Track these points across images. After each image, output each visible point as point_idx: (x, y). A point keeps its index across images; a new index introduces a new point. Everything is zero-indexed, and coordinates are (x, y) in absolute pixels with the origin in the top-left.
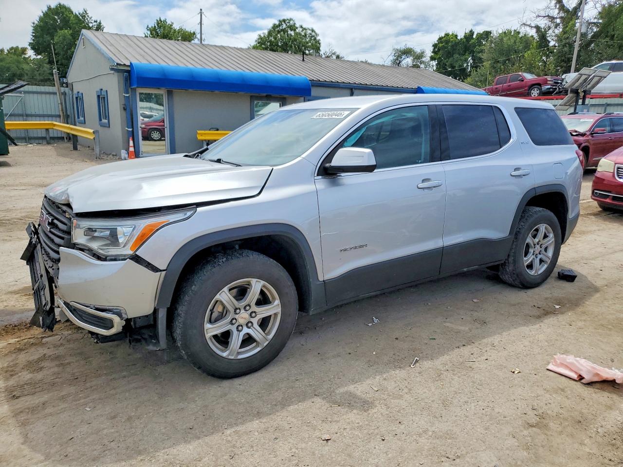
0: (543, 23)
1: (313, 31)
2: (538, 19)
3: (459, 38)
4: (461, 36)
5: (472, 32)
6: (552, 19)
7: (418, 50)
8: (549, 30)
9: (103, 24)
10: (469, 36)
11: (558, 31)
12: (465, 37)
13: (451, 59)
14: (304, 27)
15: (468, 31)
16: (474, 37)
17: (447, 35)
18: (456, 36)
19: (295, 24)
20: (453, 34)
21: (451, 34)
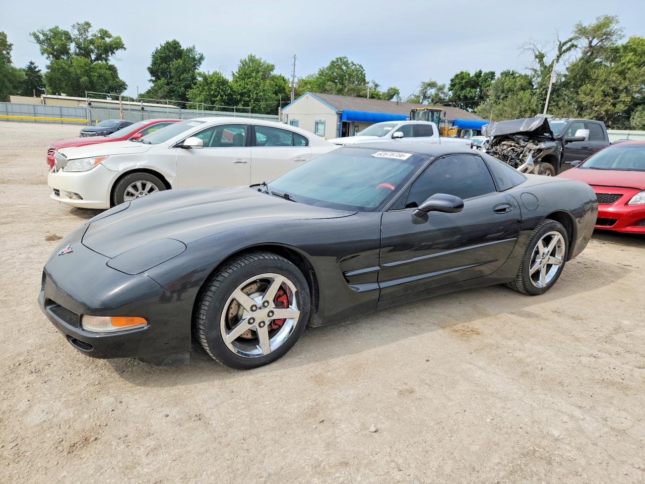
0: (529, 73)
1: (361, 66)
2: (527, 70)
3: (471, 76)
4: (472, 74)
5: (480, 72)
6: (535, 71)
7: (440, 83)
8: (534, 78)
9: (204, 55)
10: (479, 75)
11: (539, 80)
12: (475, 75)
13: (464, 92)
14: (354, 63)
15: (478, 71)
16: (482, 75)
17: (462, 73)
18: (469, 75)
19: (348, 61)
20: (466, 73)
21: (464, 72)
